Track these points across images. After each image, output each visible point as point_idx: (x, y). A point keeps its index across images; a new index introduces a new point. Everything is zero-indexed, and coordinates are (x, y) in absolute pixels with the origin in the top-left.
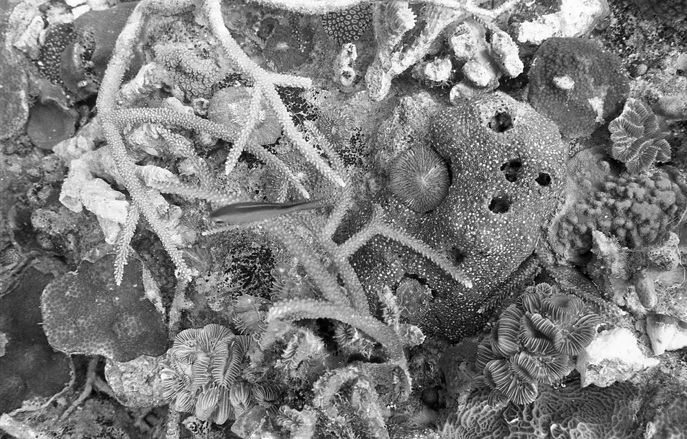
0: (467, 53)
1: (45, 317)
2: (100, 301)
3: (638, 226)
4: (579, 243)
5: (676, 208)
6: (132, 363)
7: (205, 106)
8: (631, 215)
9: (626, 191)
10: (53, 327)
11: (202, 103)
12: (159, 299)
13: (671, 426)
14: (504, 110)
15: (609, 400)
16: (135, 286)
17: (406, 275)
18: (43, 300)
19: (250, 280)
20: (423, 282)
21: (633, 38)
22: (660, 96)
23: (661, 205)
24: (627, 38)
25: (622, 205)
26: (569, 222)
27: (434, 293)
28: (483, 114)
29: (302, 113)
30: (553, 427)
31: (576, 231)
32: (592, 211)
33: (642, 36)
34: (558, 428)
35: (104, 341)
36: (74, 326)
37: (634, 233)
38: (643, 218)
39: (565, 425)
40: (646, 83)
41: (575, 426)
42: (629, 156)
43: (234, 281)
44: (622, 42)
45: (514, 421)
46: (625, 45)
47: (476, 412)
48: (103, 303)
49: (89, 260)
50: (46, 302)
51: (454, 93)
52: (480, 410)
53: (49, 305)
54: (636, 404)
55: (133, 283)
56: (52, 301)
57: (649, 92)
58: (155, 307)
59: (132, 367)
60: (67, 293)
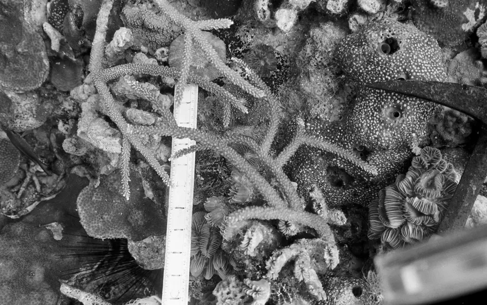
1: (81, 216)
6: (144, 241)
7: (165, 54)
10: (88, 223)
11: (163, 52)
14: (391, 36)
18: (78, 204)
19: (215, 181)
35: (123, 228)
36: (101, 220)
49: (104, 173)
50: (80, 206)
51: (351, 22)
53: (83, 208)
55: (136, 188)
56: (85, 205)
58: (154, 203)
59: (145, 243)
60: (94, 198)
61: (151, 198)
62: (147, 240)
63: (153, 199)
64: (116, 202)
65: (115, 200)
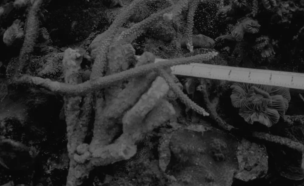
35: (225, 169)
36: (211, 183)
48: (200, 161)
55: (192, 137)
58: (209, 131)
59: (242, 162)
61: (204, 130)
62: (240, 159)
63: (206, 129)
64: (198, 163)
65: (196, 162)
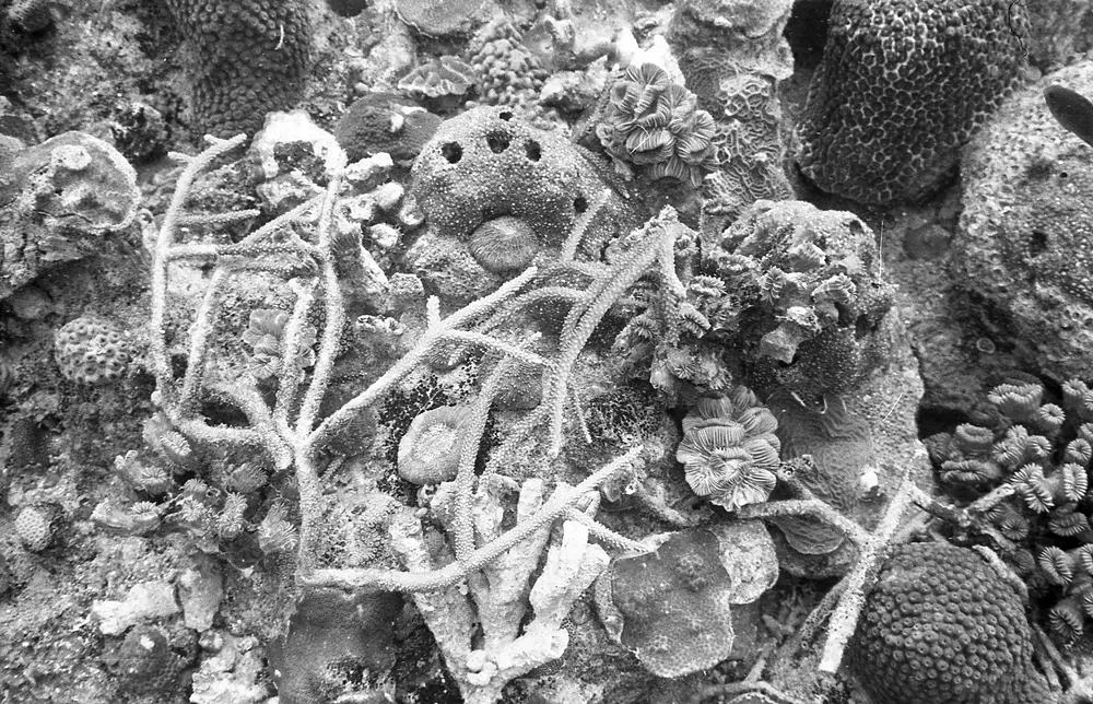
0: (367, 205)
1: (697, 668)
2: (667, 607)
3: (531, 68)
4: (553, 112)
5: (511, 39)
6: (730, 570)
7: (431, 489)
8: (521, 73)
9: (499, 77)
10: (707, 656)
11: (427, 491)
12: (655, 537)
13: (715, 7)
14: (440, 149)
15: (695, 78)
16: (645, 565)
17: (603, 258)
18: (677, 674)
19: (626, 414)
20: (607, 245)
21: (320, 105)
22: (393, 69)
23: (510, 49)
24: (320, 111)
25: (514, 79)
26: (534, 119)
27: (616, 236)
28: (445, 168)
29: (428, 393)
30: (728, 113)
31: (541, 114)
32: (522, 102)
33: (320, 98)
34: (728, 107)
35: (712, 600)
36: (700, 636)
37: (538, 72)
38: (524, 62)
39: (726, 102)
40: (376, 83)
41: (724, 94)
42: (462, 81)
43: (630, 431)
44: (324, 117)
45: (728, 152)
46: (329, 114)
47: (724, 191)
48: (669, 604)
49: (620, 634)
50: (678, 671)
51: (411, 221)
52: (722, 187)
53: (681, 667)
54: (696, 52)
55: (643, 568)
56: (677, 664)
57: (388, 80)
58: (665, 543)
59: (734, 570)
60: (664, 647)
61: (657, 545)
62: (730, 567)
65: (665, 609)
